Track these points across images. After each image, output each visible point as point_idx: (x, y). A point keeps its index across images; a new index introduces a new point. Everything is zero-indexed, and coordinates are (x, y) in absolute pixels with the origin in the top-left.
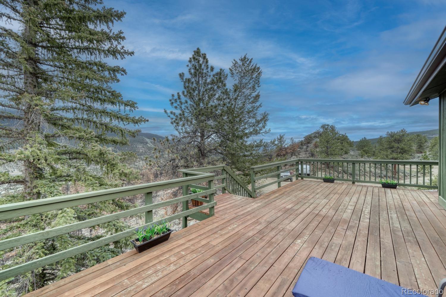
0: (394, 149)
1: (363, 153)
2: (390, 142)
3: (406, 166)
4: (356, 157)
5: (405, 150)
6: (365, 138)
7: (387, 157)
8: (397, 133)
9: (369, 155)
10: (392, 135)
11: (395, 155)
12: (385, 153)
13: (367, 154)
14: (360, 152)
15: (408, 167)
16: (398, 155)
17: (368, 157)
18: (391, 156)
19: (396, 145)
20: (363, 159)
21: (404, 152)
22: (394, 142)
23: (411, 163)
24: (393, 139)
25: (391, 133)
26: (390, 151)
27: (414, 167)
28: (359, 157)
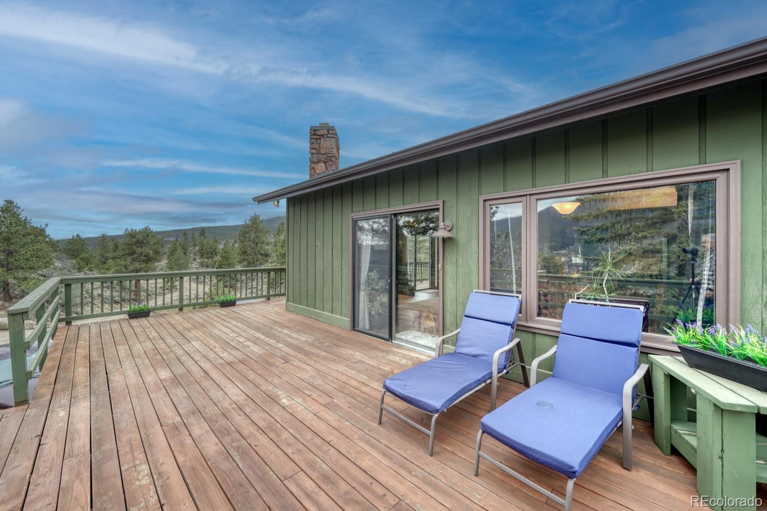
0: (135, 256)
1: (81, 264)
2: (129, 245)
3: (150, 282)
4: (69, 271)
5: (150, 258)
6: (78, 235)
7: (126, 269)
8: (140, 232)
9: (91, 267)
10: (132, 235)
11: (137, 265)
12: (123, 263)
13: (87, 264)
14: (74, 261)
15: (152, 282)
16: (141, 265)
17: (90, 270)
18: (131, 268)
19: (139, 250)
20: (81, 275)
21: (149, 260)
22: (136, 245)
23: (156, 277)
24: (134, 240)
25: (132, 230)
26: (129, 259)
27: (160, 281)
28: (73, 271)
